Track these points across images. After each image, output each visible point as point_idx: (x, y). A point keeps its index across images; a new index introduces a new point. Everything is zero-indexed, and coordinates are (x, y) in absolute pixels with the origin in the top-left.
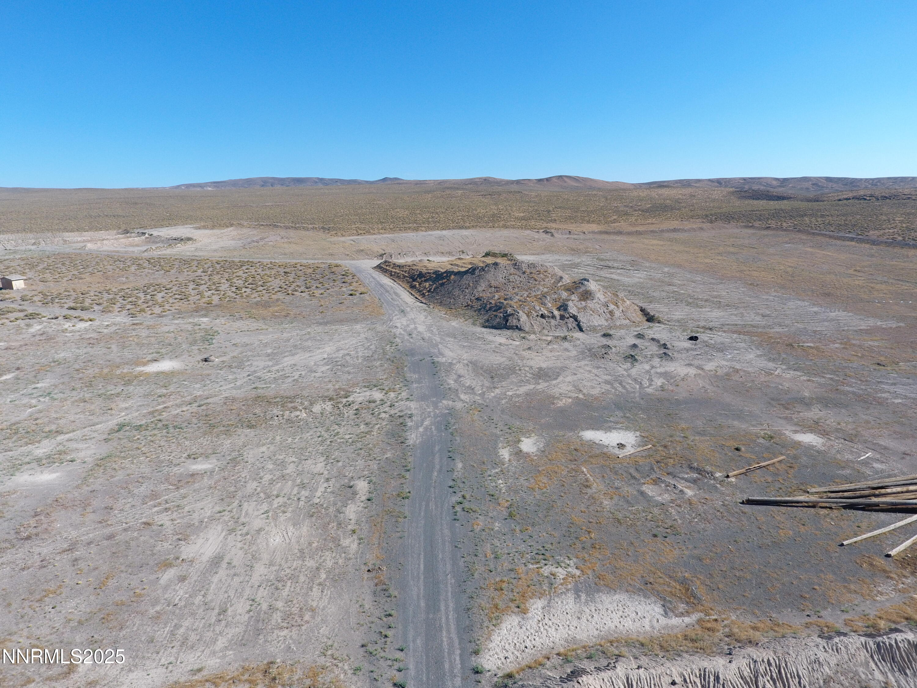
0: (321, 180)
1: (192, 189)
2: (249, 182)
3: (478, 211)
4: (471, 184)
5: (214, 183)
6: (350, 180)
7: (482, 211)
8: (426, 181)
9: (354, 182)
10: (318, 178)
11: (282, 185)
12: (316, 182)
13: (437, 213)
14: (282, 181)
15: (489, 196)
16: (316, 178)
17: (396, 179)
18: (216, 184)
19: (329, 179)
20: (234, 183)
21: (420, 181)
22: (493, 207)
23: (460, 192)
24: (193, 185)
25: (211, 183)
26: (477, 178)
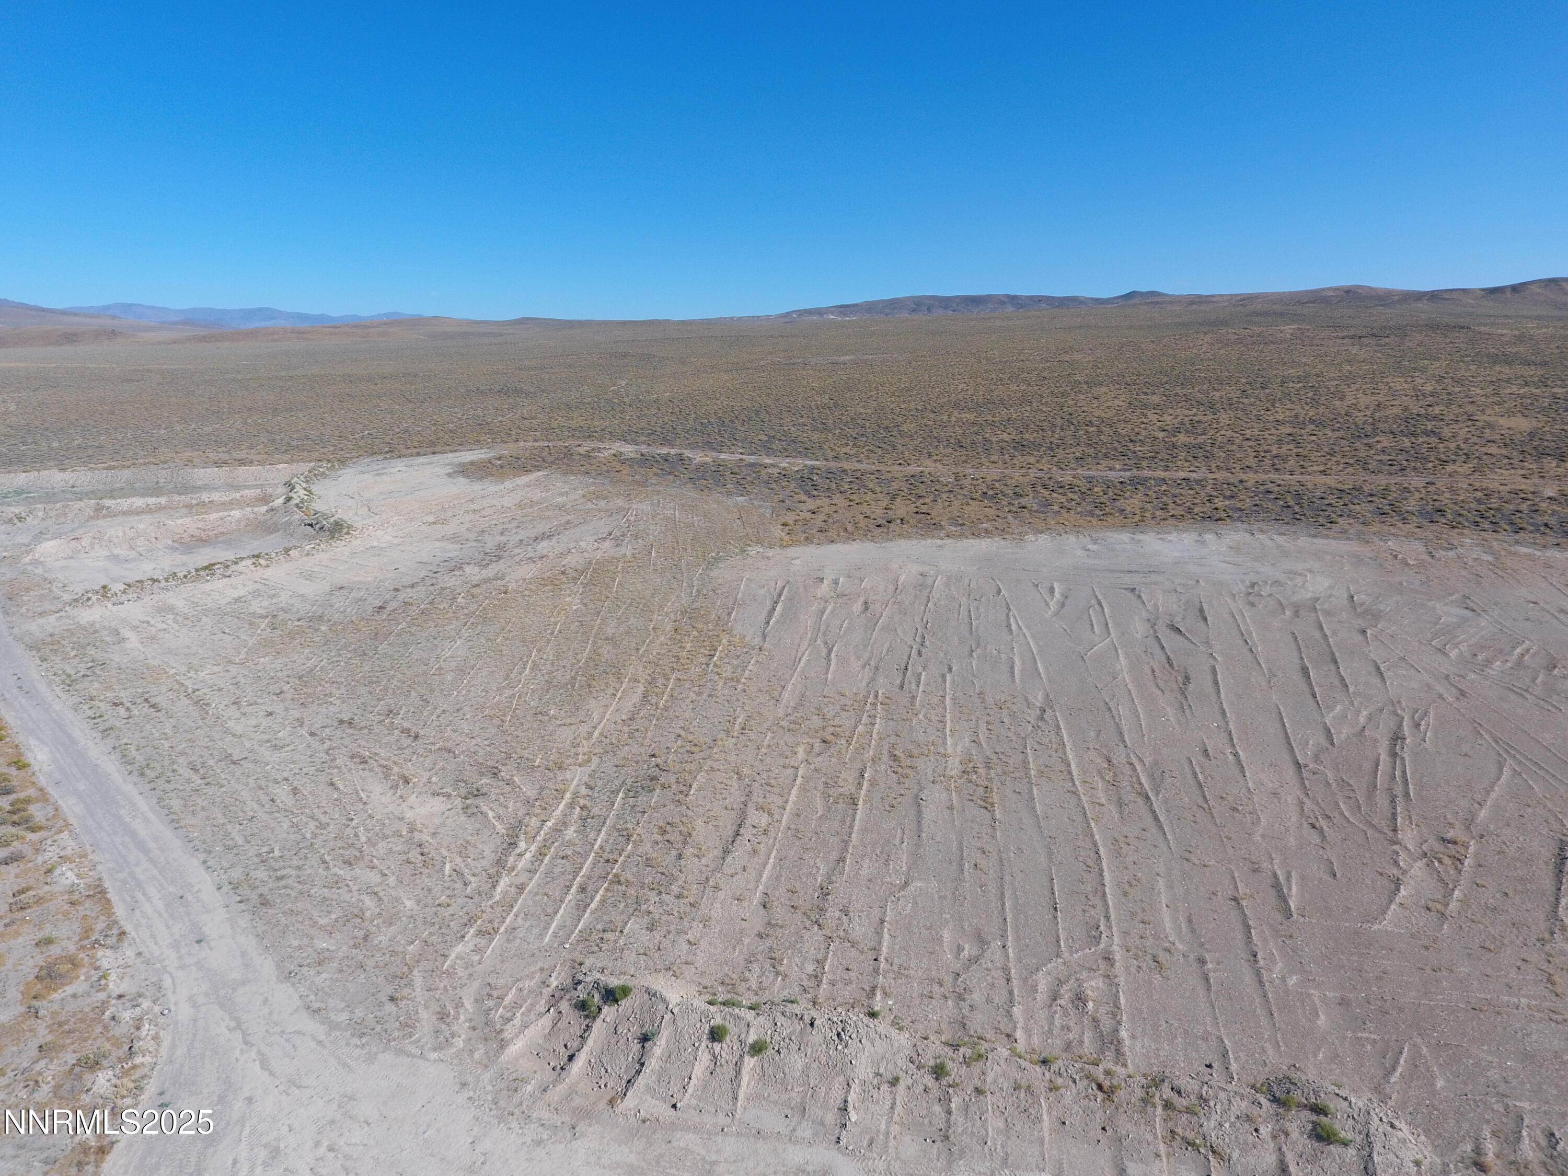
0: (1013, 299)
1: (806, 318)
2: (894, 305)
3: (1350, 400)
4: (1314, 302)
5: (841, 307)
6: (1064, 298)
7: (1364, 400)
8: (1213, 296)
9: (1074, 299)
10: (1008, 296)
11: (946, 308)
12: (1003, 303)
13: (1212, 405)
14: (945, 303)
15: (1373, 341)
16: (1003, 295)
17: (1152, 293)
18: (844, 309)
19: (1026, 297)
20: (870, 308)
21: (1200, 296)
22: (1398, 383)
23: (1290, 329)
24: (809, 312)
25: (836, 307)
26: (1330, 289)
